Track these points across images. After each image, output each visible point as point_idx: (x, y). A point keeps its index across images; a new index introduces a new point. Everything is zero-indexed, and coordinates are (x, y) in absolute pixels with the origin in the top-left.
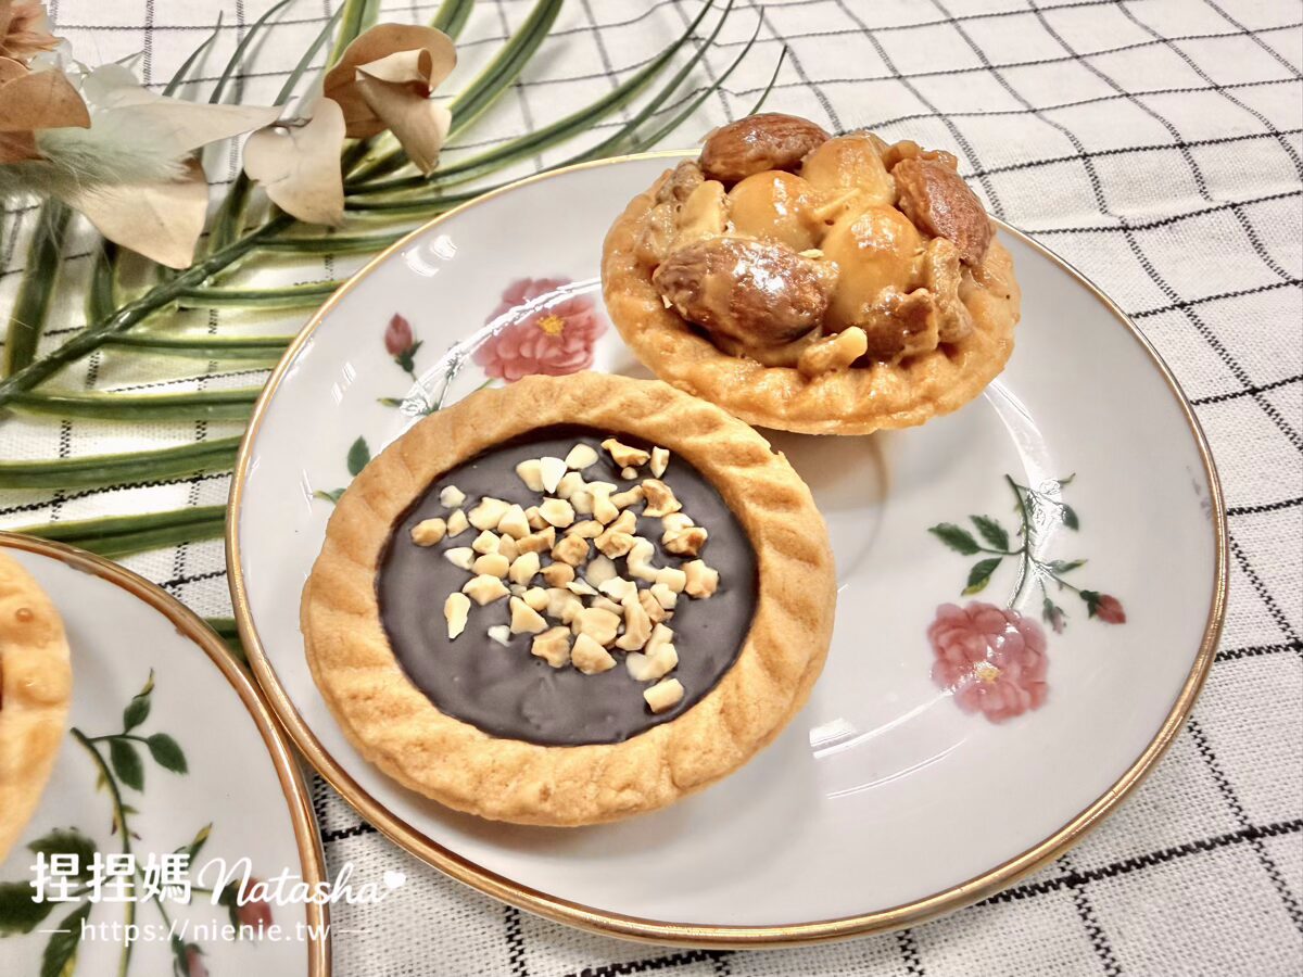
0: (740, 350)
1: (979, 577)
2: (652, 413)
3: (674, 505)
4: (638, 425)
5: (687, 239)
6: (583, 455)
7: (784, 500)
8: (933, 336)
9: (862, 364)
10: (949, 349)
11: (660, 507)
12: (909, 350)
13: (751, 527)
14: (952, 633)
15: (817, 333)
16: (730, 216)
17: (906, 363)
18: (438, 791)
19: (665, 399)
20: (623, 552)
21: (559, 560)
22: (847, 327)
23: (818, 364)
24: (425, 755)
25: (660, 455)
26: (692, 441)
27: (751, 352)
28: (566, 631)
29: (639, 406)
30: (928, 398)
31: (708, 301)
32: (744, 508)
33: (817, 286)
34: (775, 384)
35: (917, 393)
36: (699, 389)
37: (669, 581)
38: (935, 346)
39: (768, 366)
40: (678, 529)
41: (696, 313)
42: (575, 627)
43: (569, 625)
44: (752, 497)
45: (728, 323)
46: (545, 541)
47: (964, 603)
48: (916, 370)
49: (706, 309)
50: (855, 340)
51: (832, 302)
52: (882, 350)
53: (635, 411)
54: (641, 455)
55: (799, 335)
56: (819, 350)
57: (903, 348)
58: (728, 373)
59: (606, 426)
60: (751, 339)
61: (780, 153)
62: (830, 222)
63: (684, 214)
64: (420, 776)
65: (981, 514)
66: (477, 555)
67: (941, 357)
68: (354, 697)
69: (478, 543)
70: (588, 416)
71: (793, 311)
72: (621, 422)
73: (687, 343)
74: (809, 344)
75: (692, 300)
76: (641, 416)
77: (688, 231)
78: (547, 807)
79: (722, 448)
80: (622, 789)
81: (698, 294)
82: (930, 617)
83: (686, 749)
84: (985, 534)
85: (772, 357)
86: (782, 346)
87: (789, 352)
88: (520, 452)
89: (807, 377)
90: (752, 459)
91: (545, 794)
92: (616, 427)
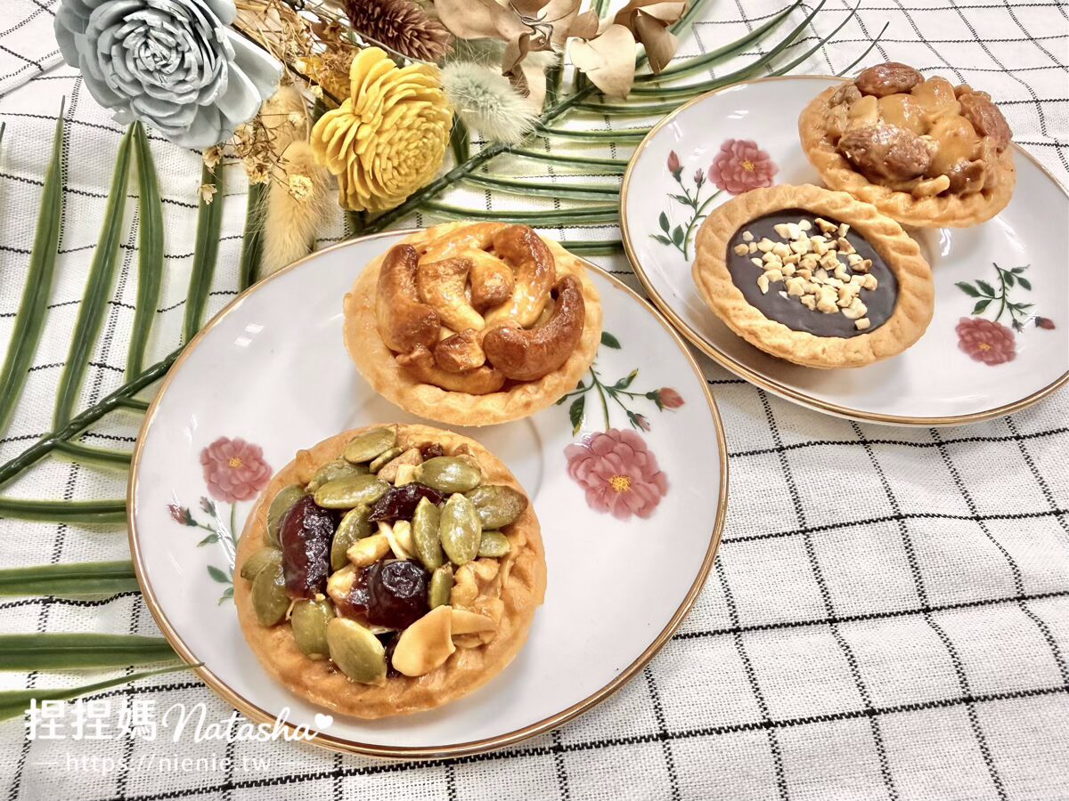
0: (882, 181)
1: (980, 307)
2: (841, 207)
3: (852, 250)
4: (834, 212)
5: (857, 125)
6: (805, 224)
7: (910, 251)
8: (981, 184)
9: (943, 195)
10: (985, 192)
11: (846, 250)
12: (968, 189)
13: (893, 262)
14: (968, 329)
15: (922, 177)
16: (880, 115)
17: (963, 198)
18: (774, 347)
19: (847, 201)
20: (833, 268)
21: (803, 268)
22: (941, 174)
23: (925, 192)
24: (768, 333)
25: (845, 227)
26: (861, 222)
27: (889, 184)
28: (813, 296)
29: (836, 203)
30: (973, 214)
31: (873, 156)
32: (889, 254)
33: (928, 153)
34: (901, 199)
35: (968, 211)
36: (861, 198)
37: (858, 281)
38: (980, 189)
39: (895, 191)
40: (856, 260)
41: (864, 161)
42: (818, 296)
43: (814, 294)
44: (894, 249)
45: (882, 168)
46: (797, 259)
47: (973, 318)
48: (968, 200)
49: (872, 161)
50: (943, 182)
51: (933, 162)
52: (956, 188)
53: (834, 205)
54: (834, 227)
55: (915, 176)
56: (926, 185)
57: (965, 188)
58: (876, 192)
59: (816, 212)
60: (892, 177)
61: (903, 85)
62: (934, 123)
63: (854, 111)
64: (767, 341)
65: (980, 279)
66: (765, 263)
67: (981, 195)
68: (734, 309)
69: (765, 257)
70: (809, 206)
71: (916, 165)
72: (826, 210)
73: (855, 177)
74: (919, 182)
75: (864, 154)
76: (836, 208)
77: (857, 122)
78: (824, 356)
79: (878, 225)
80: (855, 353)
81: (867, 152)
82: (957, 323)
83: (880, 341)
84: (982, 289)
85: (899, 187)
86: (904, 181)
87: (908, 185)
88: (775, 219)
89: (916, 198)
90: (894, 233)
91: (824, 351)
92: (822, 213)
